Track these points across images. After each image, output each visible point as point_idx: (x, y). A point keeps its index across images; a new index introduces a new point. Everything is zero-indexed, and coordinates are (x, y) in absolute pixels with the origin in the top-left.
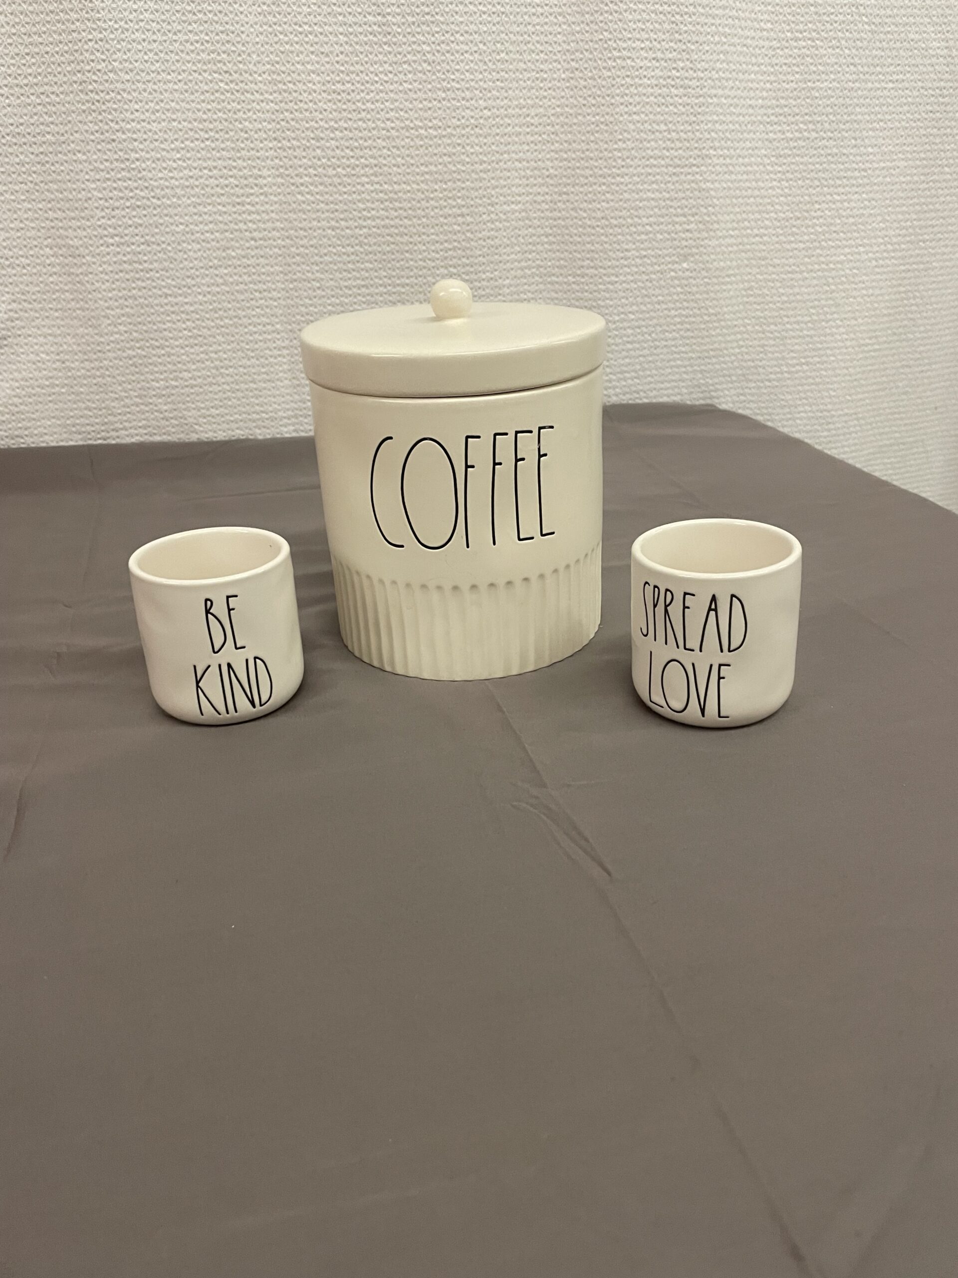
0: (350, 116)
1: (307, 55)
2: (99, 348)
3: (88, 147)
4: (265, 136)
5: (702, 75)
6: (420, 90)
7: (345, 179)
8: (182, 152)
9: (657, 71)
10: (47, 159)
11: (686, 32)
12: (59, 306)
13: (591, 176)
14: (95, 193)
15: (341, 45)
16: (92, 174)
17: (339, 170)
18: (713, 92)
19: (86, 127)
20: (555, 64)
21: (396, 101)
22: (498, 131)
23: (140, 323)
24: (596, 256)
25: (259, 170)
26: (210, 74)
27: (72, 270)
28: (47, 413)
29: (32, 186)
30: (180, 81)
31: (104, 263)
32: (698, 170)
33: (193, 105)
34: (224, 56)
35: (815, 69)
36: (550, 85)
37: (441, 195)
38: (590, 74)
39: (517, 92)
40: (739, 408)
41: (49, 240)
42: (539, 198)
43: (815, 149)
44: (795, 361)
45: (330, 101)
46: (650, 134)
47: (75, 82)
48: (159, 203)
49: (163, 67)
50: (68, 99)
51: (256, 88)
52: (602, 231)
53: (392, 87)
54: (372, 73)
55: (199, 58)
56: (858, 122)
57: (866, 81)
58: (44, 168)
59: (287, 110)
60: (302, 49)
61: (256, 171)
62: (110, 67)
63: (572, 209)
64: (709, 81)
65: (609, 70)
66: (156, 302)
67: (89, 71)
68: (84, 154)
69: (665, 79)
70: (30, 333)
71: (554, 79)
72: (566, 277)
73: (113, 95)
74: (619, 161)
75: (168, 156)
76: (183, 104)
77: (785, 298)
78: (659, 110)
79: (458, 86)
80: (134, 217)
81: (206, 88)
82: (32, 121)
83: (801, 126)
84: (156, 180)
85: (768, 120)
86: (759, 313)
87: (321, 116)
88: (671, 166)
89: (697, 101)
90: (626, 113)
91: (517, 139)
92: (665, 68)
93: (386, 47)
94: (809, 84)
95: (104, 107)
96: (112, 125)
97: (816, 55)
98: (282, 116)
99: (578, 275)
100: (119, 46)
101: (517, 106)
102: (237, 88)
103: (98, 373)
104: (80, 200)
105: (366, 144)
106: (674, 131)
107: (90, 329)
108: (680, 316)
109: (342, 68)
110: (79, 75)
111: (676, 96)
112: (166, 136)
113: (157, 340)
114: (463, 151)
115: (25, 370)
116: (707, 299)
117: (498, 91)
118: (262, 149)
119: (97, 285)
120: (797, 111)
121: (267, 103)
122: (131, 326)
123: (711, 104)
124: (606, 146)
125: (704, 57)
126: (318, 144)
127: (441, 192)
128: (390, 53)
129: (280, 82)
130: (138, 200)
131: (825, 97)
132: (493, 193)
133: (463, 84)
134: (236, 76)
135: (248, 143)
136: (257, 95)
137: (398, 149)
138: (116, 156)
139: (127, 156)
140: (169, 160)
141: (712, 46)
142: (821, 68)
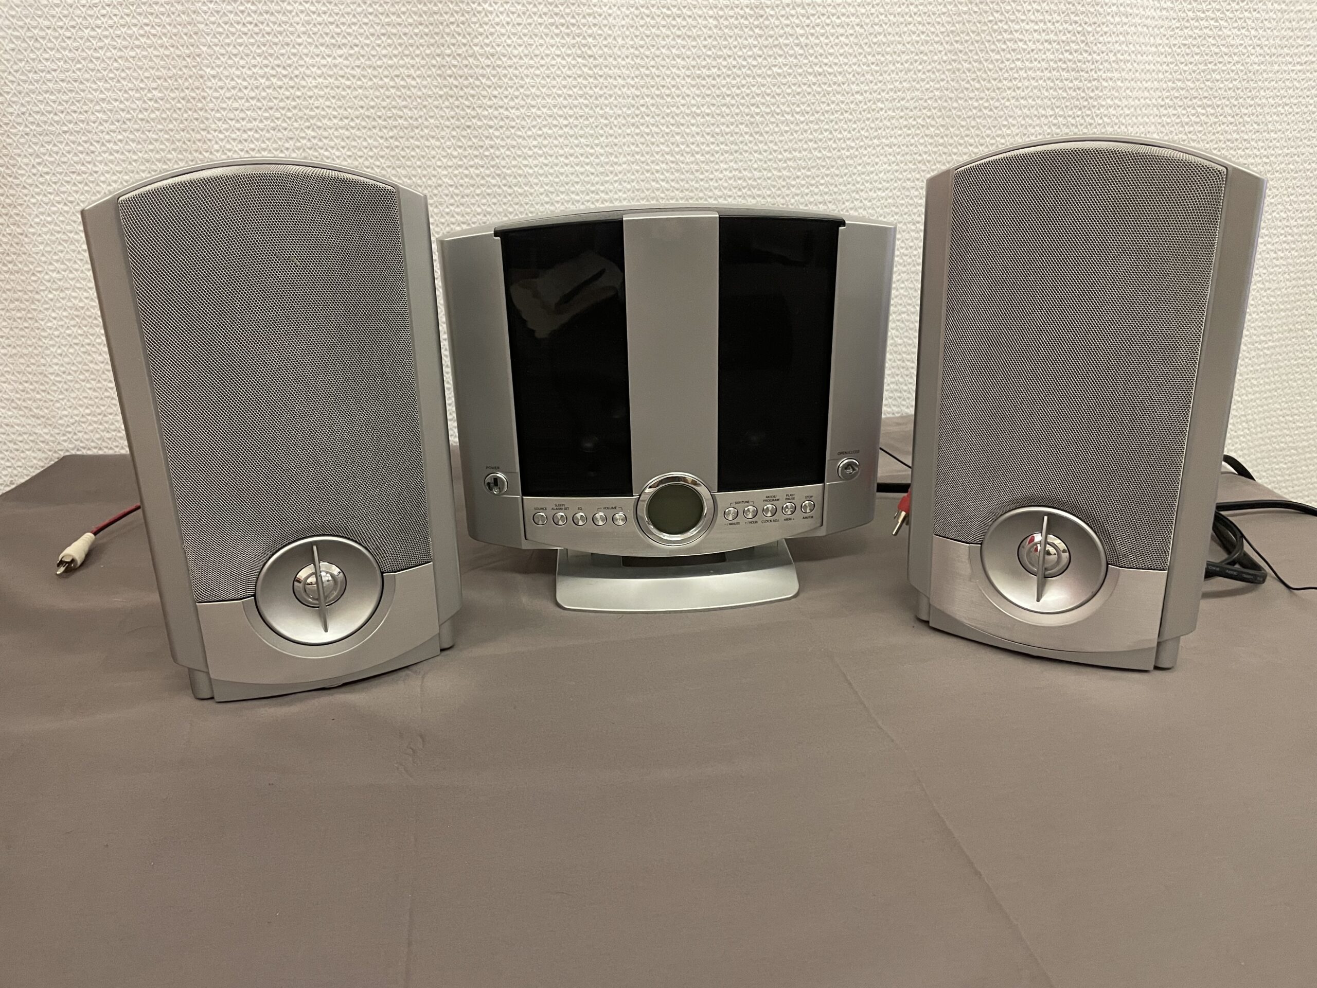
1: (674, 39)
3: (443, 133)
4: (624, 122)
5: (1098, 58)
6: (790, 74)
7: (703, 165)
8: (539, 139)
9: (1048, 54)
10: (397, 143)
11: (1083, 13)
14: (446, 180)
15: (710, 28)
16: (445, 160)
17: (698, 156)
18: (1110, 75)
20: (936, 46)
21: (763, 85)
22: (869, 116)
25: (616, 157)
26: (574, 59)
30: (542, 66)
34: (590, 40)
35: (1217, 50)
36: (929, 67)
37: (803, 182)
38: (976, 57)
39: (892, 75)
47: (434, 66)
48: (510, 191)
49: (526, 52)
50: (425, 83)
51: (619, 72)
53: (759, 72)
54: (740, 57)
55: (564, 42)
56: (1262, 106)
58: (393, 153)
60: (668, 33)
61: (613, 158)
62: (470, 52)
64: (1106, 64)
65: (998, 52)
67: (449, 56)
68: (438, 140)
69: (1056, 62)
71: (934, 61)
75: (524, 143)
80: (484, 205)
81: (569, 73)
82: (384, 104)
83: (1199, 110)
84: (509, 168)
85: (1163, 103)
87: (683, 102)
89: (1090, 85)
90: (1013, 98)
91: (888, 124)
92: (1057, 50)
93: (757, 31)
94: (1210, 66)
95: (462, 93)
96: (468, 111)
97: (1219, 36)
98: (642, 102)
100: (481, 30)
101: (891, 90)
102: (601, 73)
104: (430, 186)
105: (728, 130)
109: (709, 53)
110: (438, 59)
111: (1066, 80)
112: (524, 123)
114: (830, 136)
117: (872, 74)
118: (620, 135)
120: (1196, 94)
123: (1106, 87)
124: (988, 132)
125: (1101, 39)
126: (677, 130)
127: (804, 179)
128: (761, 36)
130: (489, 187)
131: (1227, 80)
132: (859, 179)
133: (836, 68)
134: (601, 60)
135: (607, 129)
136: (620, 80)
137: (761, 135)
138: (470, 143)
139: (481, 143)
140: (525, 147)
141: (1112, 27)
142: (1223, 49)
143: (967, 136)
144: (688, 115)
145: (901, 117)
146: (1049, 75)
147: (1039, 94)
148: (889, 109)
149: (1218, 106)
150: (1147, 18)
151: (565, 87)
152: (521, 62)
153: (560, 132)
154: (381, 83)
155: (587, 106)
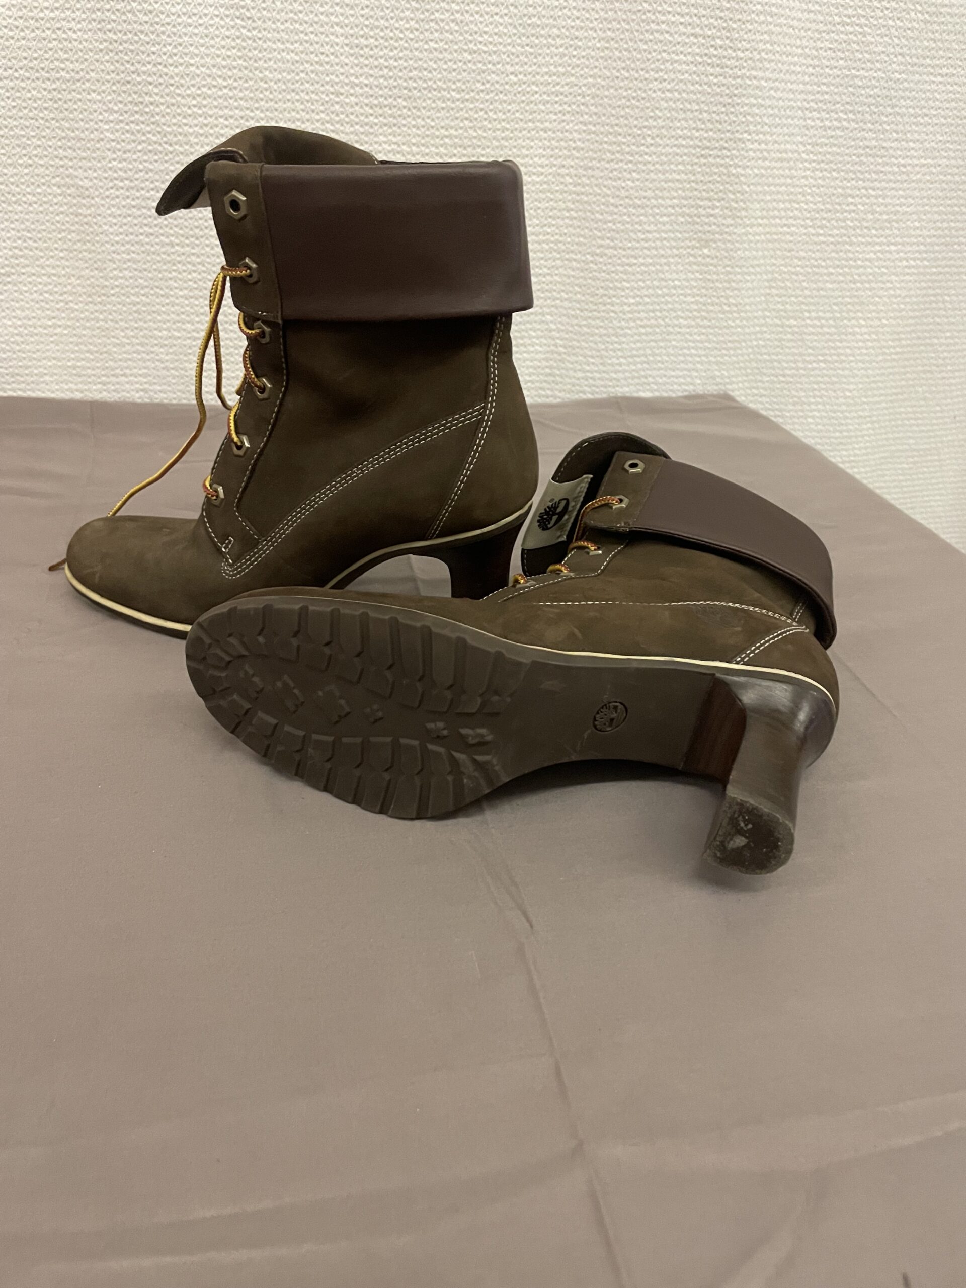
0: (371, 72)
1: (332, 7)
2: (103, 292)
3: (104, 88)
4: (284, 87)
5: (742, 55)
6: (446, 50)
7: (363, 137)
8: (199, 99)
9: (695, 48)
10: (60, 96)
11: (728, 9)
12: (65, 246)
13: (618, 152)
14: (108, 134)
16: (106, 115)
17: (357, 127)
18: (754, 73)
19: (102, 67)
20: (590, 32)
21: (420, 60)
22: (524, 98)
23: (145, 270)
24: (617, 236)
27: (80, 211)
28: (48, 354)
29: (42, 122)
30: (200, 25)
31: (113, 206)
32: (728, 154)
33: (213, 50)
35: (860, 56)
36: (584, 54)
38: (625, 46)
39: (547, 59)
40: (751, 402)
41: (58, 179)
42: (563, 171)
43: (854, 140)
44: (812, 358)
45: (352, 55)
46: (681, 112)
47: (94, 20)
48: (171, 149)
49: (184, 10)
50: (86, 37)
51: (278, 36)
52: (625, 211)
53: (416, 45)
54: (397, 29)
56: (902, 115)
57: (913, 73)
58: (56, 105)
59: (307, 62)
62: (129, 7)
63: (596, 185)
64: (750, 62)
65: (646, 43)
66: (163, 250)
67: (108, 10)
68: (99, 94)
69: (701, 57)
70: (33, 271)
71: (589, 48)
72: (584, 255)
73: (130, 36)
74: (648, 139)
75: (183, 101)
76: (202, 49)
77: (807, 292)
78: (692, 88)
79: (485, 49)
80: (146, 161)
81: (227, 33)
82: (47, 56)
83: (841, 115)
84: (169, 126)
85: (807, 106)
86: (780, 306)
87: (342, 71)
88: (699, 147)
89: (733, 82)
90: (659, 89)
91: (543, 108)
92: (703, 45)
94: (853, 71)
95: (121, 48)
96: (128, 66)
97: (863, 42)
98: (302, 68)
99: (597, 255)
101: (547, 73)
102: (260, 35)
103: (101, 317)
104: (93, 140)
105: (386, 102)
106: (706, 111)
107: (96, 272)
108: (697, 303)
109: (367, 23)
111: (712, 75)
112: (183, 81)
113: (161, 289)
114: (485, 116)
115: (28, 309)
116: (728, 289)
117: (527, 57)
118: (280, 100)
119: (105, 228)
120: (838, 99)
121: (288, 53)
122: (136, 273)
123: (749, 85)
124: (636, 122)
125: (745, 36)
128: (417, 9)
129: (302, 32)
130: (150, 144)
131: (868, 87)
133: (491, 47)
134: (259, 23)
135: (267, 93)
136: (279, 44)
137: (419, 110)
138: (130, 99)
139: (141, 99)
140: (184, 105)
141: (756, 25)
142: (867, 56)
143: (617, 125)
144: (347, 84)
145: (556, 102)
146: (695, 69)
147: (684, 87)
148: (545, 93)
149: (859, 112)
150: (793, 20)
151: (224, 47)
152: (179, 20)
153: (220, 93)
154: (44, 35)
155: (246, 68)
